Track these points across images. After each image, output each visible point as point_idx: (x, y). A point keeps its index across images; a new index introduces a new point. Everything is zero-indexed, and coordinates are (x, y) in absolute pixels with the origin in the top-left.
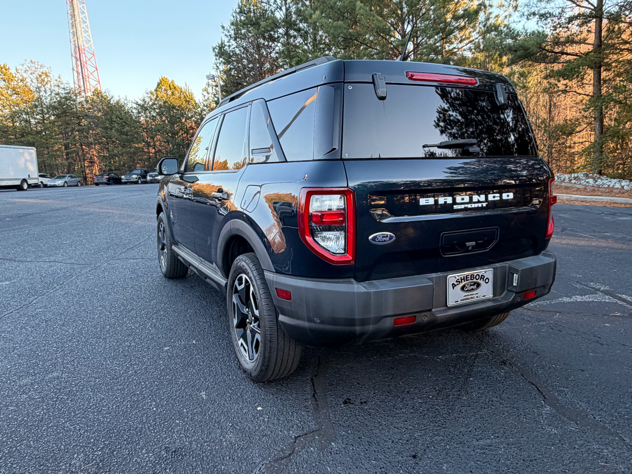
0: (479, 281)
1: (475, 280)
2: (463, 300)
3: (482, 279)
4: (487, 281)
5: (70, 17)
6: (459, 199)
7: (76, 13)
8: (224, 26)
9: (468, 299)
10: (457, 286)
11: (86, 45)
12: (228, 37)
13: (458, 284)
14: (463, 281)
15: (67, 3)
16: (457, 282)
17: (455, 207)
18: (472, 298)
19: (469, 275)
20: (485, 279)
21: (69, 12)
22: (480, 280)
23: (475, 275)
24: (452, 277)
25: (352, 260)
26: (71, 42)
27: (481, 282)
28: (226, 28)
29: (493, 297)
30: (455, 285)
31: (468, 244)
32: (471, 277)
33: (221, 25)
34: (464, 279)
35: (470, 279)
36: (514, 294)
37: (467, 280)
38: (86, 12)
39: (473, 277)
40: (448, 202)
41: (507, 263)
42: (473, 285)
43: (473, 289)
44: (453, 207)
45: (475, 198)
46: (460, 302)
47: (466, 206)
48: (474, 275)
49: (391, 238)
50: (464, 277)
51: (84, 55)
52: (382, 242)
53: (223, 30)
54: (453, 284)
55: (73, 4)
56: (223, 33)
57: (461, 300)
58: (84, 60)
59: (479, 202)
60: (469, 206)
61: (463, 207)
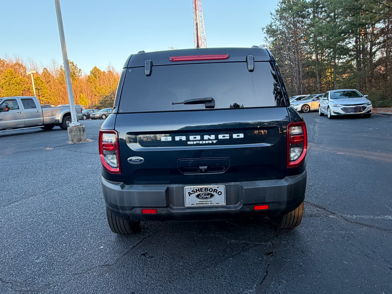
0: (212, 193)
1: (208, 192)
2: (198, 204)
3: (215, 192)
4: (220, 193)
5: (194, 20)
6: (191, 138)
7: (198, 18)
8: (272, 13)
9: (203, 204)
10: (193, 194)
11: (202, 35)
12: (274, 19)
13: (193, 193)
14: (198, 191)
15: (193, 13)
16: (192, 191)
17: (189, 143)
18: (206, 203)
19: (203, 188)
20: (217, 192)
21: (194, 18)
22: (214, 192)
23: (209, 188)
24: (188, 188)
25: (119, 172)
26: (194, 34)
27: (214, 193)
28: (273, 14)
29: (226, 205)
30: (191, 194)
31: (201, 167)
32: (205, 190)
33: (270, 12)
34: (199, 190)
35: (204, 190)
36: (242, 205)
37: (201, 191)
38: (203, 16)
39: (207, 190)
40: (182, 140)
41: (240, 183)
42: (207, 195)
43: (207, 198)
44: (187, 143)
45: (206, 137)
46: (195, 205)
47: (198, 142)
48: (207, 188)
49: (141, 160)
50: (199, 189)
51: (200, 40)
52: (135, 162)
53: (271, 15)
54: (189, 193)
55: (196, 13)
56: (271, 17)
57: (197, 204)
58: (201, 44)
59: (209, 140)
60: (201, 142)
61: (195, 143)
